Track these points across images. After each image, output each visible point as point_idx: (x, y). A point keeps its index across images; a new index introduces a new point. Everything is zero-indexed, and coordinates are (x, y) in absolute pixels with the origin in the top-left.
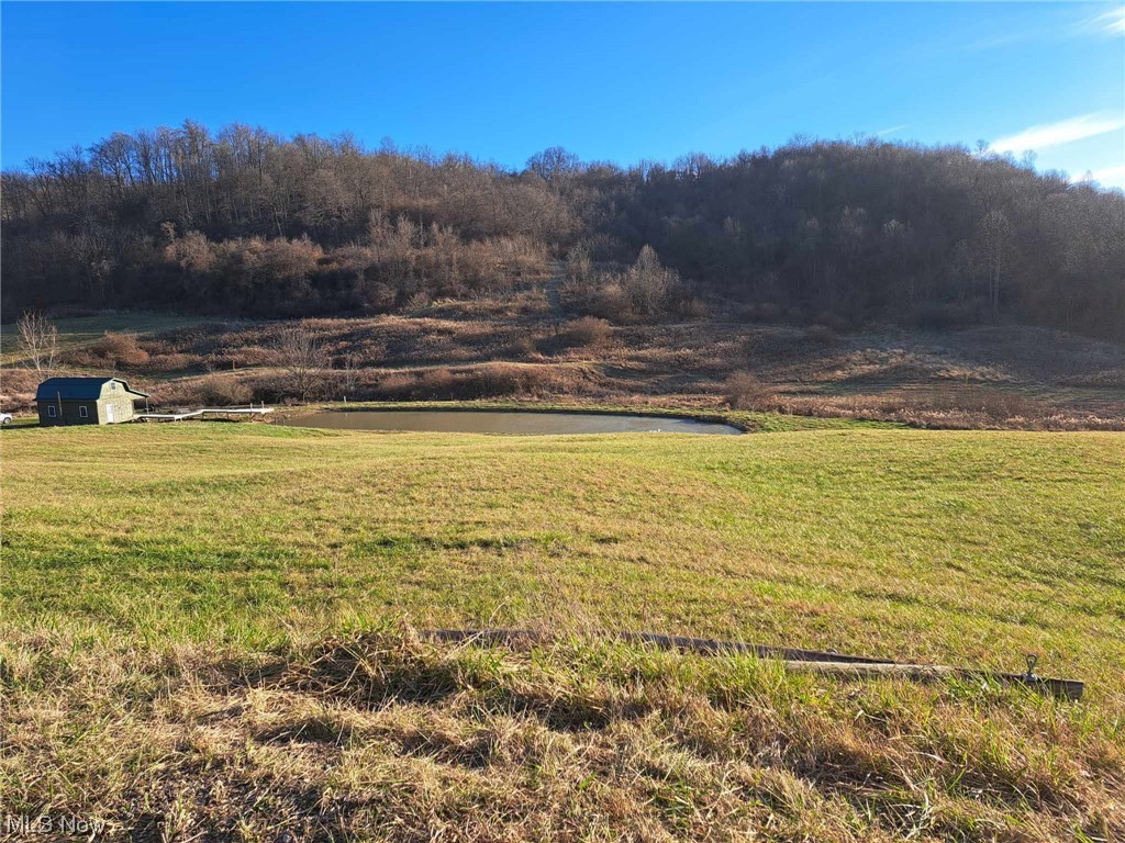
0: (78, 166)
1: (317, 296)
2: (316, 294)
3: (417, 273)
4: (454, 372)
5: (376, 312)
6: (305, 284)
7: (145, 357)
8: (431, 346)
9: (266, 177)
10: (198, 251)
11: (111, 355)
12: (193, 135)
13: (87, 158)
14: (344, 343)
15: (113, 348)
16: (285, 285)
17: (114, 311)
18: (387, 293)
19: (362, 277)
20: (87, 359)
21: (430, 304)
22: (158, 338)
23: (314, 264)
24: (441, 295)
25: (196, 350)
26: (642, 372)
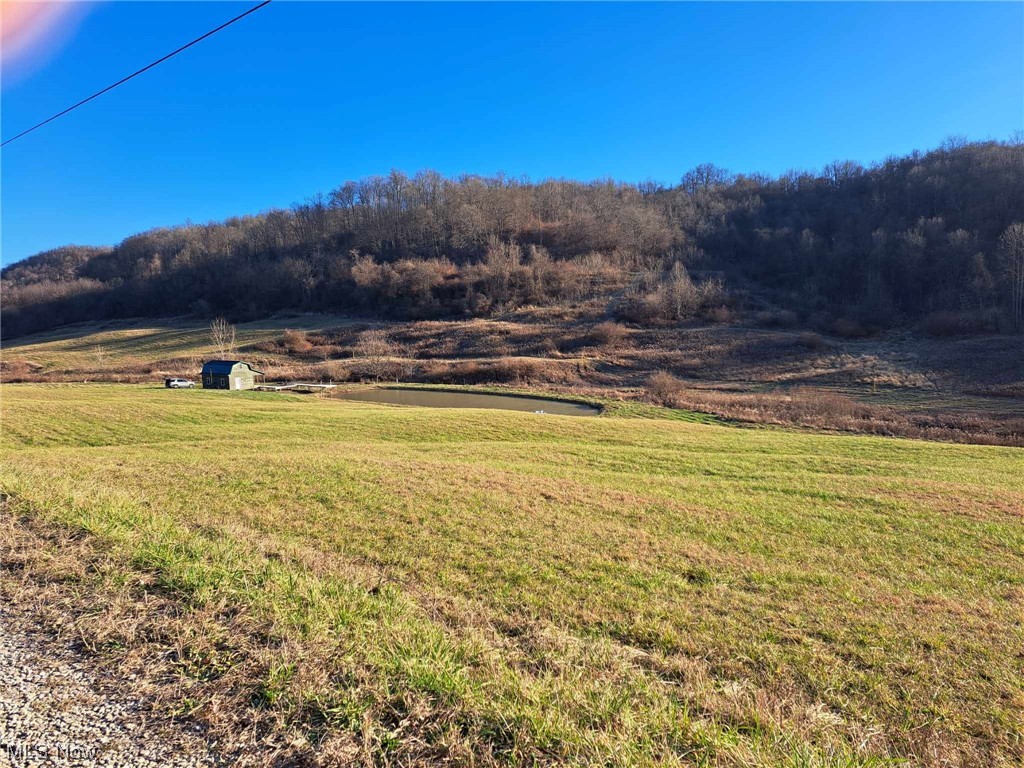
0: (319, 207)
1: (438, 303)
2: (437, 302)
3: (512, 285)
4: (480, 364)
5: (471, 317)
6: (429, 295)
7: (309, 346)
8: (487, 344)
9: (430, 212)
10: (365, 270)
11: (287, 346)
12: (395, 180)
13: (326, 202)
14: (432, 340)
15: (291, 341)
16: (417, 296)
17: (311, 314)
18: (483, 301)
19: (470, 289)
20: (272, 348)
21: (516, 309)
22: (321, 334)
23: (441, 279)
24: (526, 302)
25: (341, 344)
26: (626, 368)
